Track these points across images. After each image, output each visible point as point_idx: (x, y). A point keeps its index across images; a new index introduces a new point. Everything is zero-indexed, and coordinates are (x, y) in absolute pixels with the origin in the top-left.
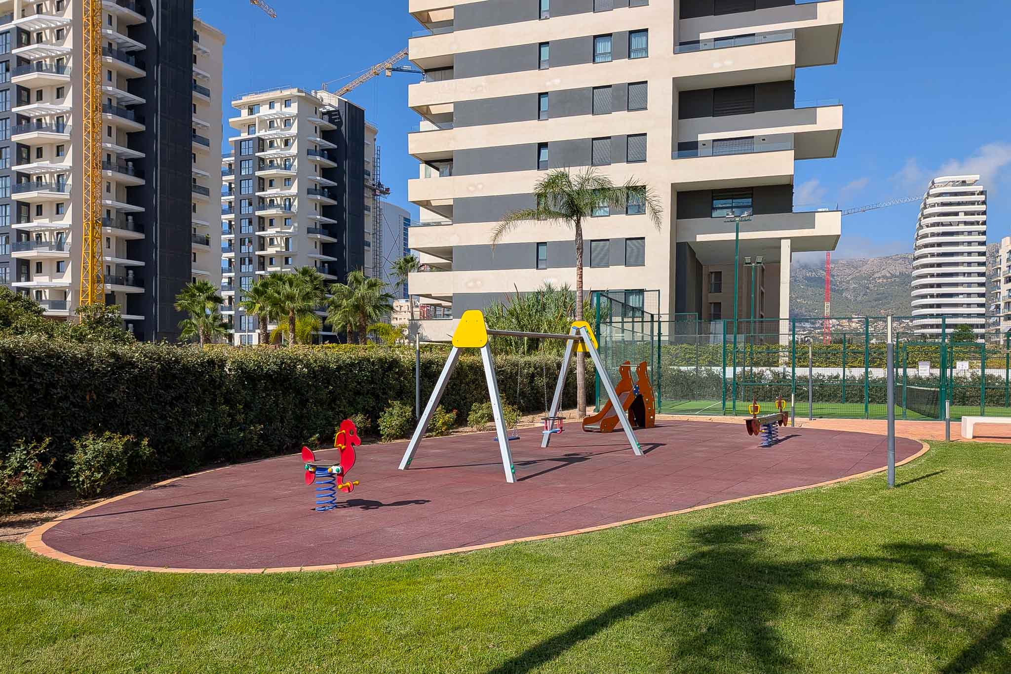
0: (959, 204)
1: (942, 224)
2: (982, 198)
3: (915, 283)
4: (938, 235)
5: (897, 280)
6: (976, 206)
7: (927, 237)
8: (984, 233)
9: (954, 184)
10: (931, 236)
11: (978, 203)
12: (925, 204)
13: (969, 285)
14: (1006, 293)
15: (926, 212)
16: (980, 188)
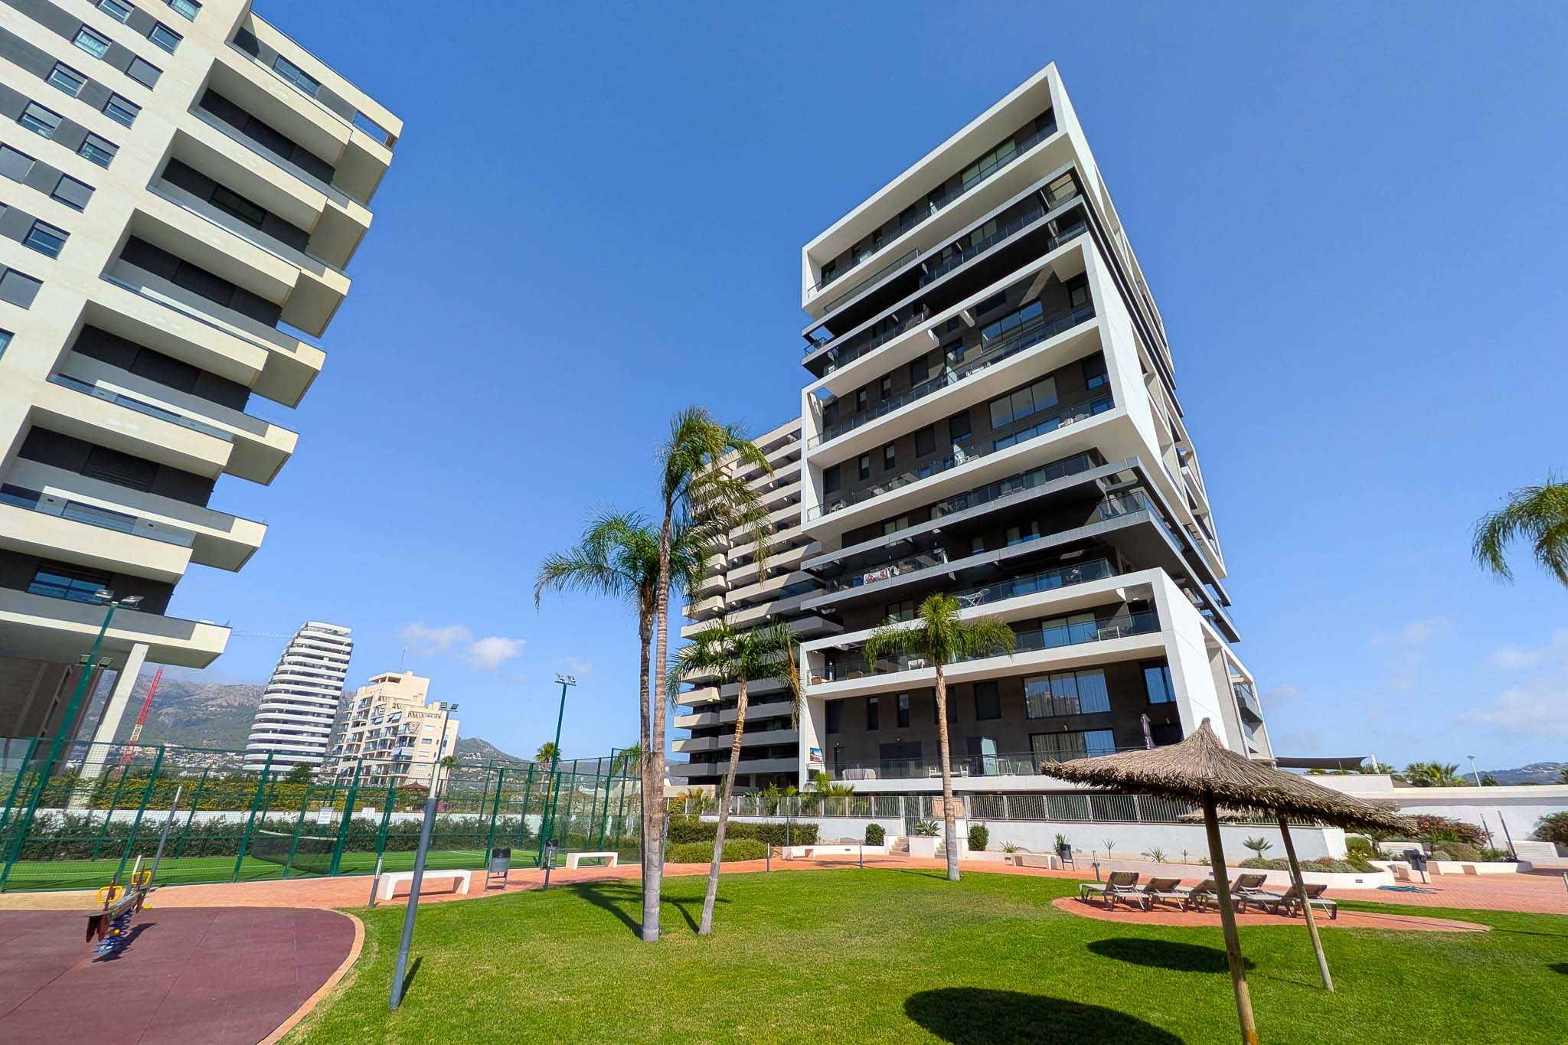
0: (326, 650)
1: (305, 665)
2: (348, 649)
3: (259, 716)
4: (299, 673)
5: (234, 710)
6: (341, 655)
7: (287, 673)
8: (342, 680)
9: (326, 631)
10: (291, 674)
11: (344, 653)
12: (293, 643)
13: (316, 724)
14: (351, 736)
15: (292, 650)
16: (349, 641)
